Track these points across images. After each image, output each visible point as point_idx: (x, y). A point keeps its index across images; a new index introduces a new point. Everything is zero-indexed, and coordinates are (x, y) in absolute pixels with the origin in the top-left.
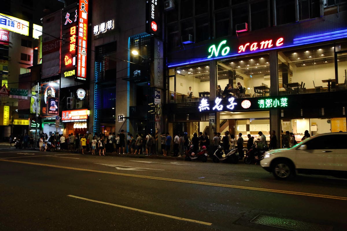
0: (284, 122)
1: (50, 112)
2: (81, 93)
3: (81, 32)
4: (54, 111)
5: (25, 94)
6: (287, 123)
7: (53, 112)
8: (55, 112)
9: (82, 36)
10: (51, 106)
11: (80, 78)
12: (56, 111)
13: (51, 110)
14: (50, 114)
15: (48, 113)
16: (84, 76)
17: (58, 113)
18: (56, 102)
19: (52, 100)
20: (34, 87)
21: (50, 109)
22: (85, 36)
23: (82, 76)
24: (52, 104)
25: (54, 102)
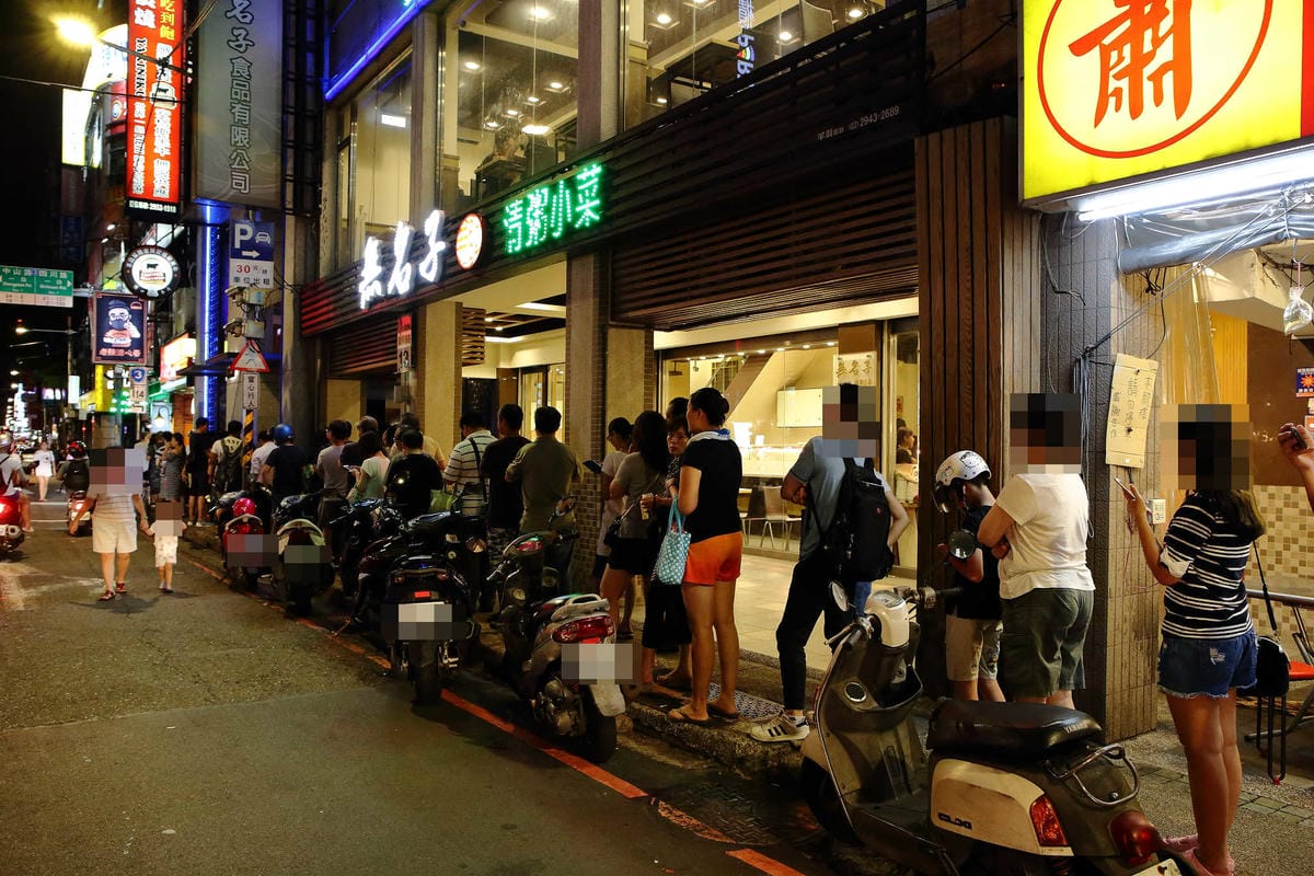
0: (848, 358)
1: (104, 352)
2: (154, 266)
3: (144, 8)
4: (126, 349)
5: (65, 288)
6: (855, 363)
7: (121, 353)
8: (129, 353)
9: (152, 26)
10: (111, 328)
11: (143, 205)
12: (131, 348)
13: (109, 346)
14: (104, 358)
15: (98, 355)
16: (166, 195)
17: (142, 356)
18: (131, 312)
19: (111, 303)
20: (112, 262)
21: (106, 340)
22: (168, 24)
23: (156, 195)
24: (112, 318)
25: (125, 311)
